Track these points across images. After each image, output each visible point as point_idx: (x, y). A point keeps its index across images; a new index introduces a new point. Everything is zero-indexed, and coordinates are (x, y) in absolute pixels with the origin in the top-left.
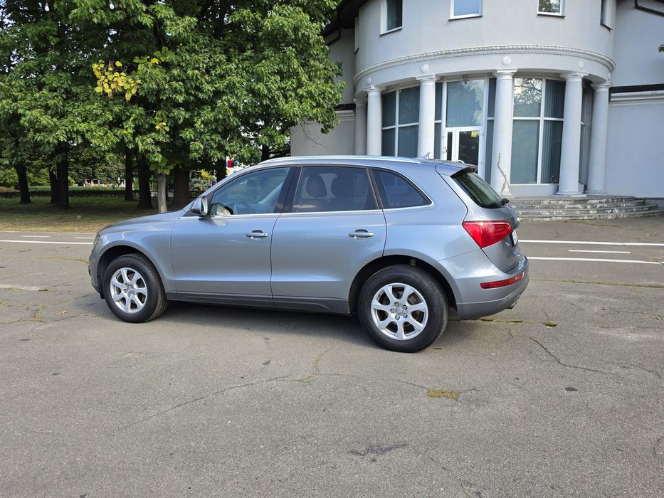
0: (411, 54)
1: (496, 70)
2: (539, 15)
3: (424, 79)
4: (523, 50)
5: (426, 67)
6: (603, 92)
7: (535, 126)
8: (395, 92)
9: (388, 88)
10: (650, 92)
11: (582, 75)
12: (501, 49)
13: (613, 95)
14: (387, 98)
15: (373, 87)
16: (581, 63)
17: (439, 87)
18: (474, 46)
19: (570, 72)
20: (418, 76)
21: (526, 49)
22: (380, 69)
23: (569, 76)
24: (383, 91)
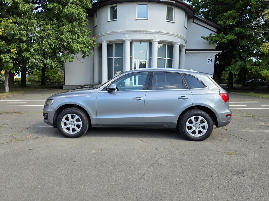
0: (121, 30)
1: (153, 40)
2: (167, 21)
3: (127, 40)
4: (162, 33)
5: (127, 36)
6: (184, 50)
7: (164, 60)
8: (113, 44)
9: (110, 42)
10: (198, 51)
11: (179, 44)
12: (154, 32)
13: (186, 51)
14: (110, 46)
15: (104, 41)
16: (179, 40)
17: (131, 43)
18: (145, 30)
19: (176, 42)
20: (124, 39)
21: (163, 33)
22: (107, 35)
23: (175, 44)
24: (108, 43)
